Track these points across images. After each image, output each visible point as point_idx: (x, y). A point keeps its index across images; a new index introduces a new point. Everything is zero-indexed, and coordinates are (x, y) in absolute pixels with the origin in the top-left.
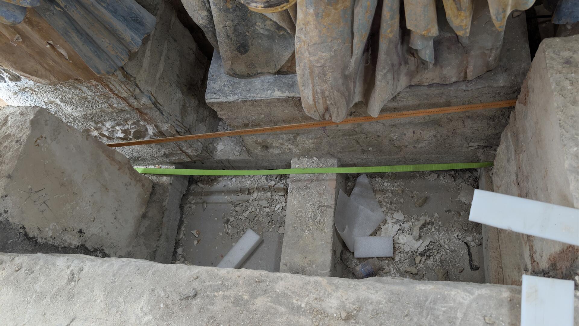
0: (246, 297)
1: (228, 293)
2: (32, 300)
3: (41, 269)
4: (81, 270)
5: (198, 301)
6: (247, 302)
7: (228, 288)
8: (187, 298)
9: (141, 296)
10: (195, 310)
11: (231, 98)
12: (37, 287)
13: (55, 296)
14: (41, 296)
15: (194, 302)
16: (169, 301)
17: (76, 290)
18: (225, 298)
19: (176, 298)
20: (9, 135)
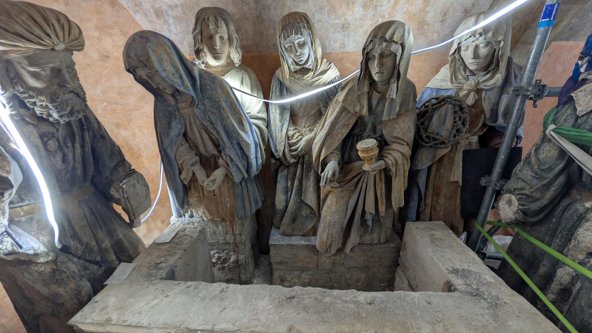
0: (320, 298)
1: (311, 296)
2: (197, 301)
3: (203, 287)
4: (228, 287)
5: (295, 299)
6: (321, 299)
7: (311, 294)
8: (290, 298)
9: (264, 298)
10: (295, 303)
11: (281, 243)
12: (201, 295)
13: (212, 299)
14: (204, 299)
15: (294, 300)
16: (280, 300)
17: (225, 296)
18: (309, 298)
19: (284, 298)
20: (186, 235)
